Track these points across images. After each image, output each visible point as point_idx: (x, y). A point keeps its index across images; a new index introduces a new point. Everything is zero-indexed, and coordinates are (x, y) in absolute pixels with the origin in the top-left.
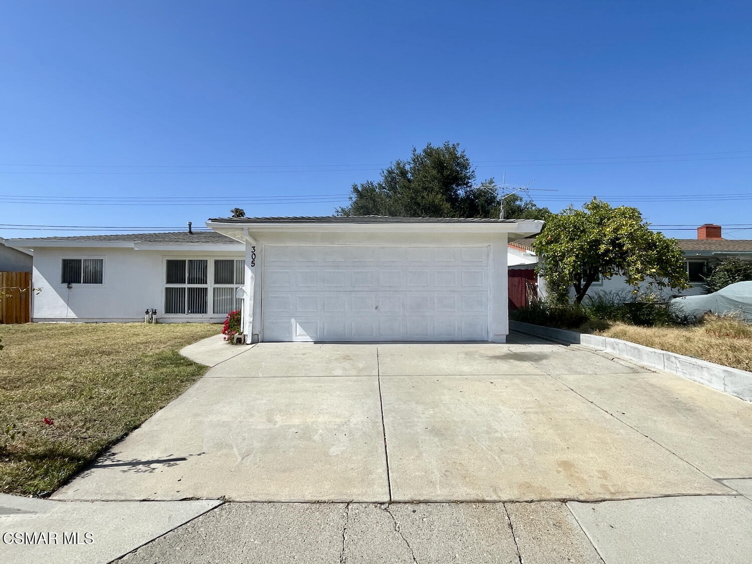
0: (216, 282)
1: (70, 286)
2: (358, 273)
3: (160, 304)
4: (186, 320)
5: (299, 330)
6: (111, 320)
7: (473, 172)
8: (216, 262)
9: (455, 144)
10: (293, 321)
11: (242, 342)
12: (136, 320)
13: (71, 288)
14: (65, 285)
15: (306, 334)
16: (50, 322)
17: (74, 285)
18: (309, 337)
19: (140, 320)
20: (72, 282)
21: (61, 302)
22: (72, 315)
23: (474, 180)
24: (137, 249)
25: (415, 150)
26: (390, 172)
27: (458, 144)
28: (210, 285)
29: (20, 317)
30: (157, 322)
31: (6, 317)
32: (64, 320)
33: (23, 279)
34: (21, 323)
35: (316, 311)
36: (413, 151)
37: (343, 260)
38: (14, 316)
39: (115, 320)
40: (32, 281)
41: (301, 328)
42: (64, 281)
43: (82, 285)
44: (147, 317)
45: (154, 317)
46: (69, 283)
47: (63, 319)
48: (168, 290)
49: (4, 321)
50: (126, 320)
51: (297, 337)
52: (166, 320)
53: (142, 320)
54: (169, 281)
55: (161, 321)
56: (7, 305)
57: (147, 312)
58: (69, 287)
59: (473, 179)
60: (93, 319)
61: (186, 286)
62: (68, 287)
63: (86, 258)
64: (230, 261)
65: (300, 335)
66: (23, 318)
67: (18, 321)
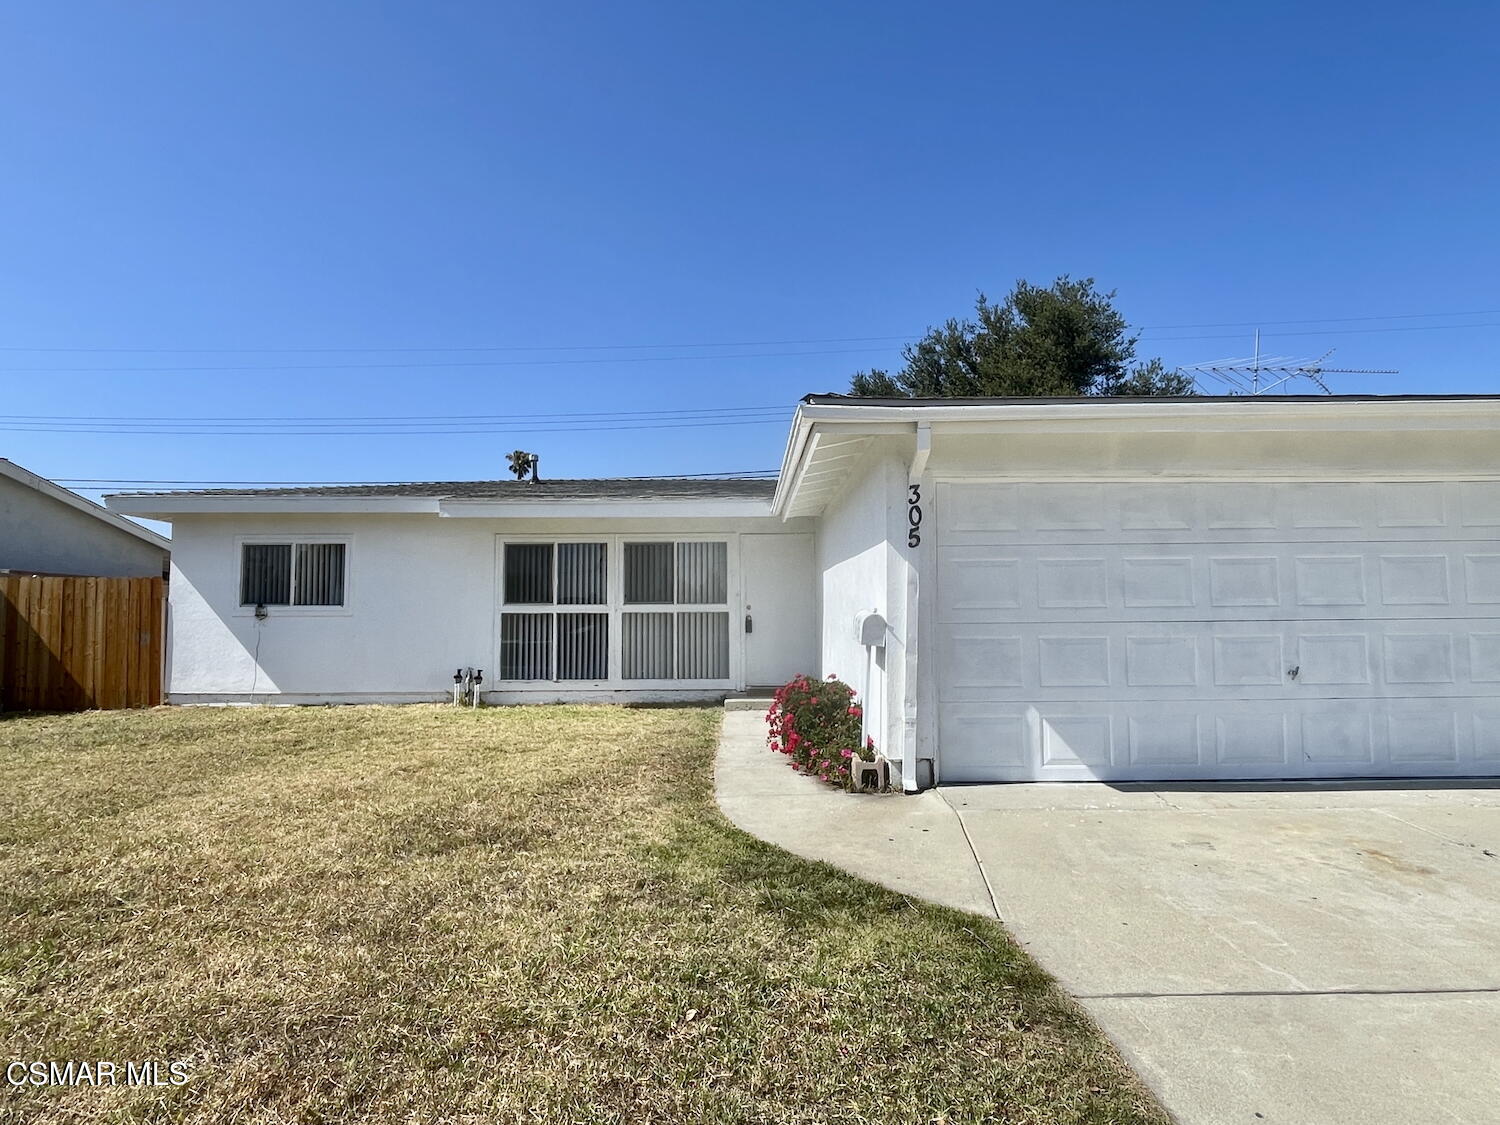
0: (629, 599)
1: (263, 611)
2: (1233, 562)
3: (487, 655)
4: (553, 697)
5: (1052, 743)
6: (365, 699)
7: (1131, 342)
8: (629, 548)
9: (1085, 282)
10: (1033, 715)
11: (881, 782)
12: (428, 698)
13: (265, 616)
14: (251, 610)
15: (1076, 757)
16: (211, 705)
17: (271, 609)
18: (1084, 767)
19: (437, 697)
20: (265, 603)
21: (240, 652)
22: (267, 685)
23: (1131, 362)
24: (446, 515)
25: (983, 300)
26: (926, 350)
27: (1091, 281)
28: (615, 606)
29: (138, 692)
30: (482, 704)
31: (104, 691)
32: (246, 698)
33: (146, 596)
34: (139, 707)
35: (1103, 683)
36: (981, 302)
37: (1183, 525)
38: (123, 688)
39: (373, 698)
40: (167, 600)
41: (1057, 738)
42: (246, 600)
43: (292, 609)
44: (457, 689)
45: (477, 688)
46: (260, 606)
47: (244, 697)
48: (507, 619)
49: (98, 703)
50: (403, 699)
51: (1046, 767)
52: (502, 697)
53: (444, 697)
54: (511, 596)
55: (492, 698)
56: (105, 662)
57: (458, 678)
58: (260, 616)
59: (1130, 359)
60: (318, 695)
61: (555, 609)
62: (257, 615)
63: (301, 542)
64: (660, 545)
65: (1053, 761)
66: (145, 696)
67: (131, 702)
